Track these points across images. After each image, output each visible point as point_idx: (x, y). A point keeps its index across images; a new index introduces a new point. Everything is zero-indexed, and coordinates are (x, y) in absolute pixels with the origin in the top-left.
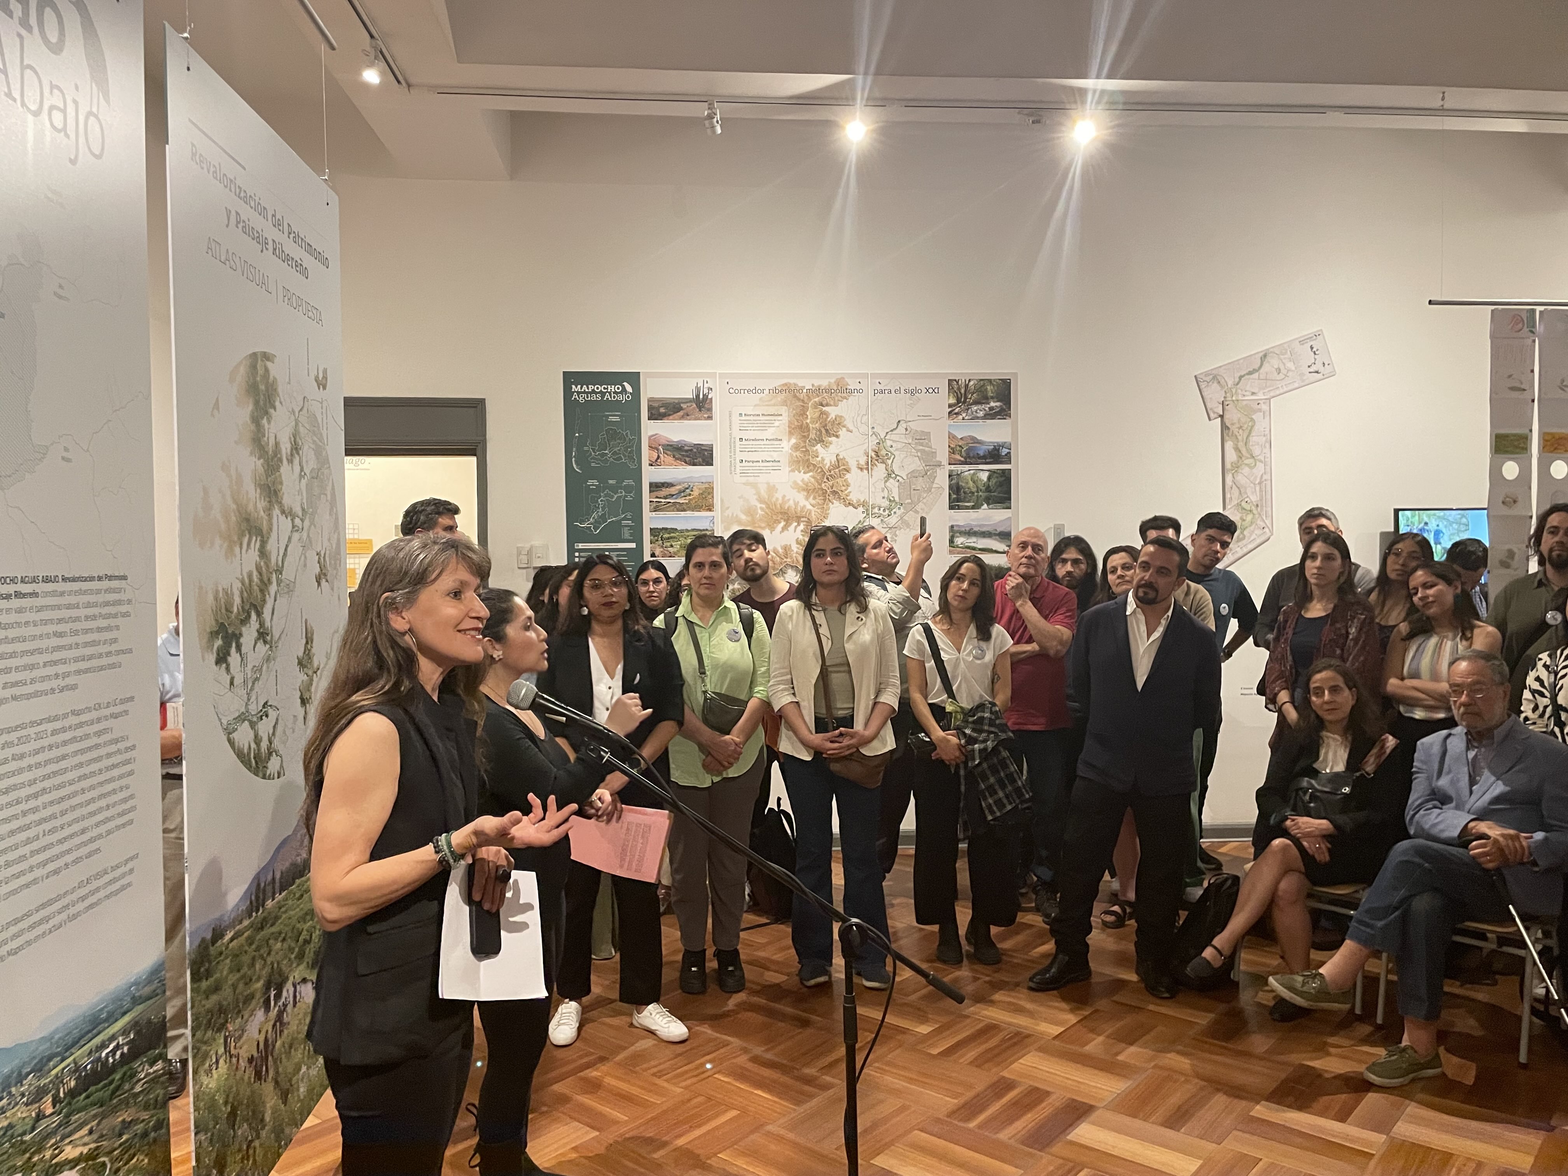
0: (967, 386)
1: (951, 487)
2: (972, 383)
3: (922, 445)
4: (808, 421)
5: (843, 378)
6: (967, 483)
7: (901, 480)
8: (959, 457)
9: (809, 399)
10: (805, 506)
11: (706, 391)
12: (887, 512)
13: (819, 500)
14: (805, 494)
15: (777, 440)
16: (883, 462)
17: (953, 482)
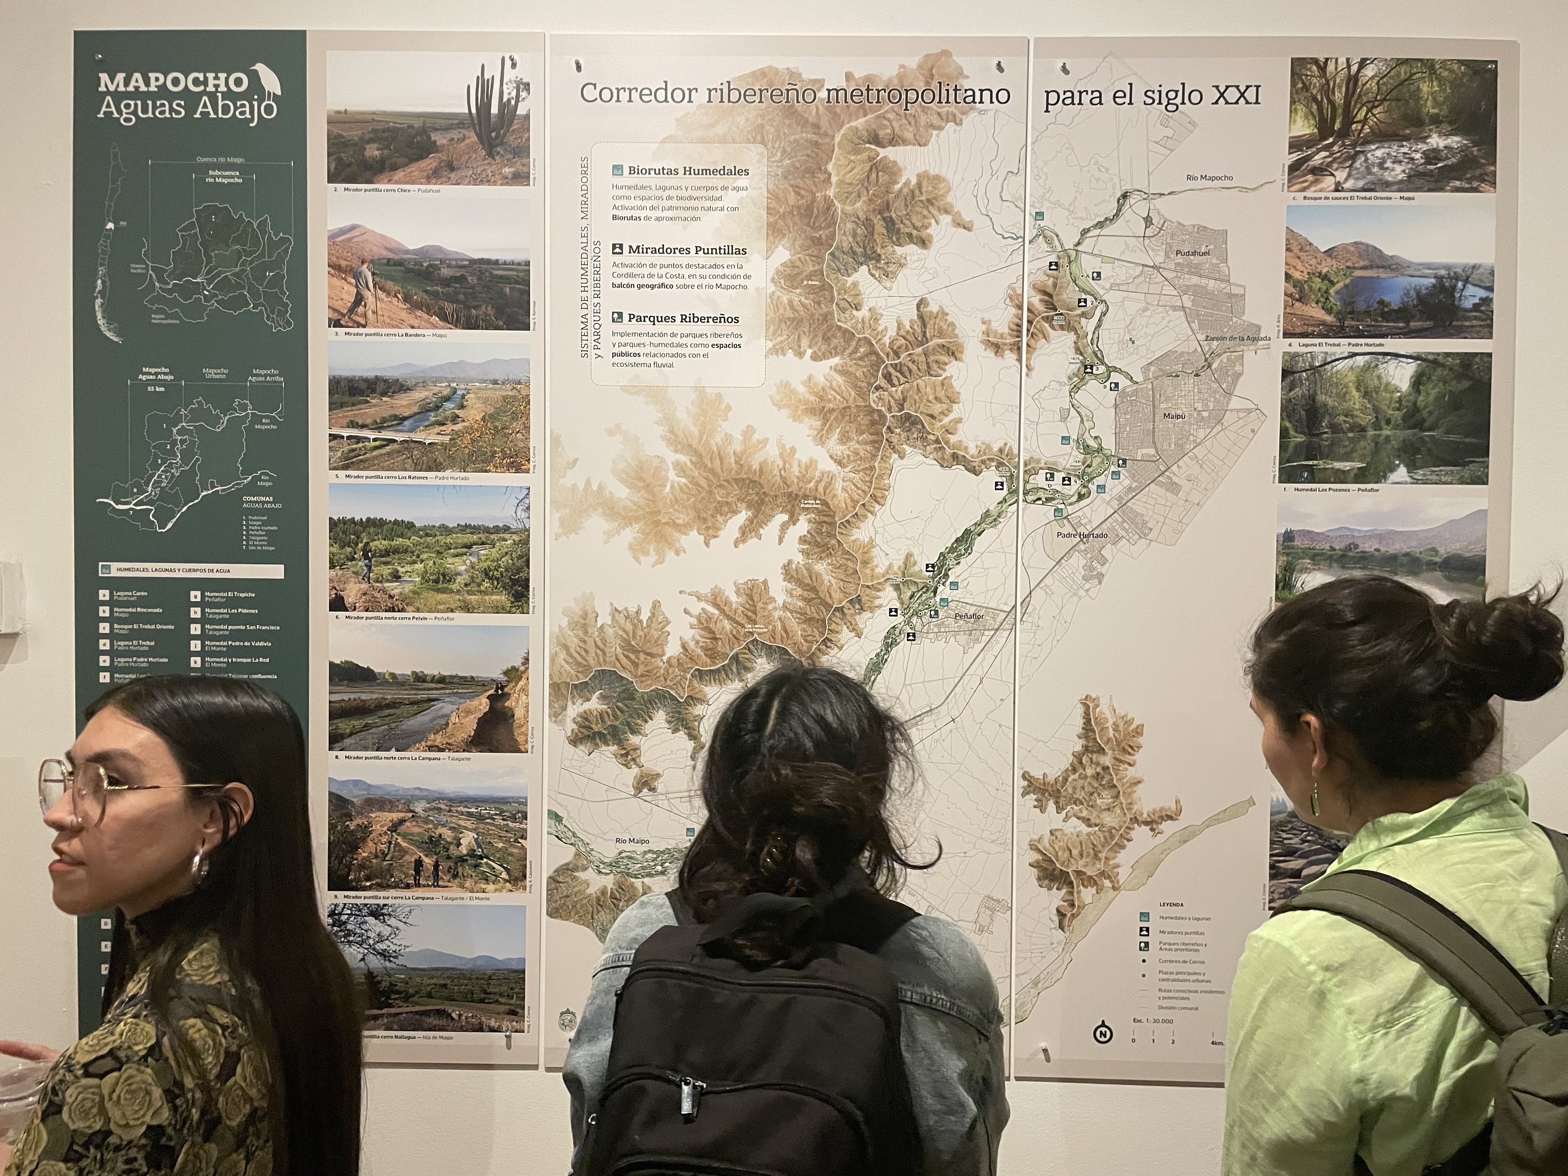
0: (1353, 80)
1: (1288, 410)
2: (1369, 71)
3: (1196, 271)
4: (831, 192)
5: (946, 53)
6: (1343, 396)
7: (1124, 382)
8: (1318, 313)
9: (837, 121)
10: (812, 463)
11: (509, 92)
12: (1075, 486)
13: (858, 444)
14: (817, 423)
15: (730, 250)
16: (1069, 327)
17: (1298, 391)
